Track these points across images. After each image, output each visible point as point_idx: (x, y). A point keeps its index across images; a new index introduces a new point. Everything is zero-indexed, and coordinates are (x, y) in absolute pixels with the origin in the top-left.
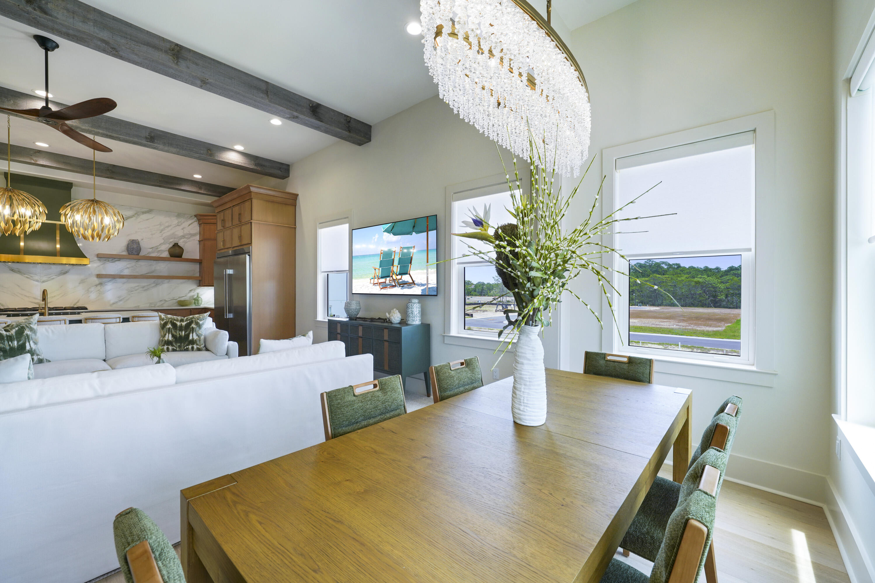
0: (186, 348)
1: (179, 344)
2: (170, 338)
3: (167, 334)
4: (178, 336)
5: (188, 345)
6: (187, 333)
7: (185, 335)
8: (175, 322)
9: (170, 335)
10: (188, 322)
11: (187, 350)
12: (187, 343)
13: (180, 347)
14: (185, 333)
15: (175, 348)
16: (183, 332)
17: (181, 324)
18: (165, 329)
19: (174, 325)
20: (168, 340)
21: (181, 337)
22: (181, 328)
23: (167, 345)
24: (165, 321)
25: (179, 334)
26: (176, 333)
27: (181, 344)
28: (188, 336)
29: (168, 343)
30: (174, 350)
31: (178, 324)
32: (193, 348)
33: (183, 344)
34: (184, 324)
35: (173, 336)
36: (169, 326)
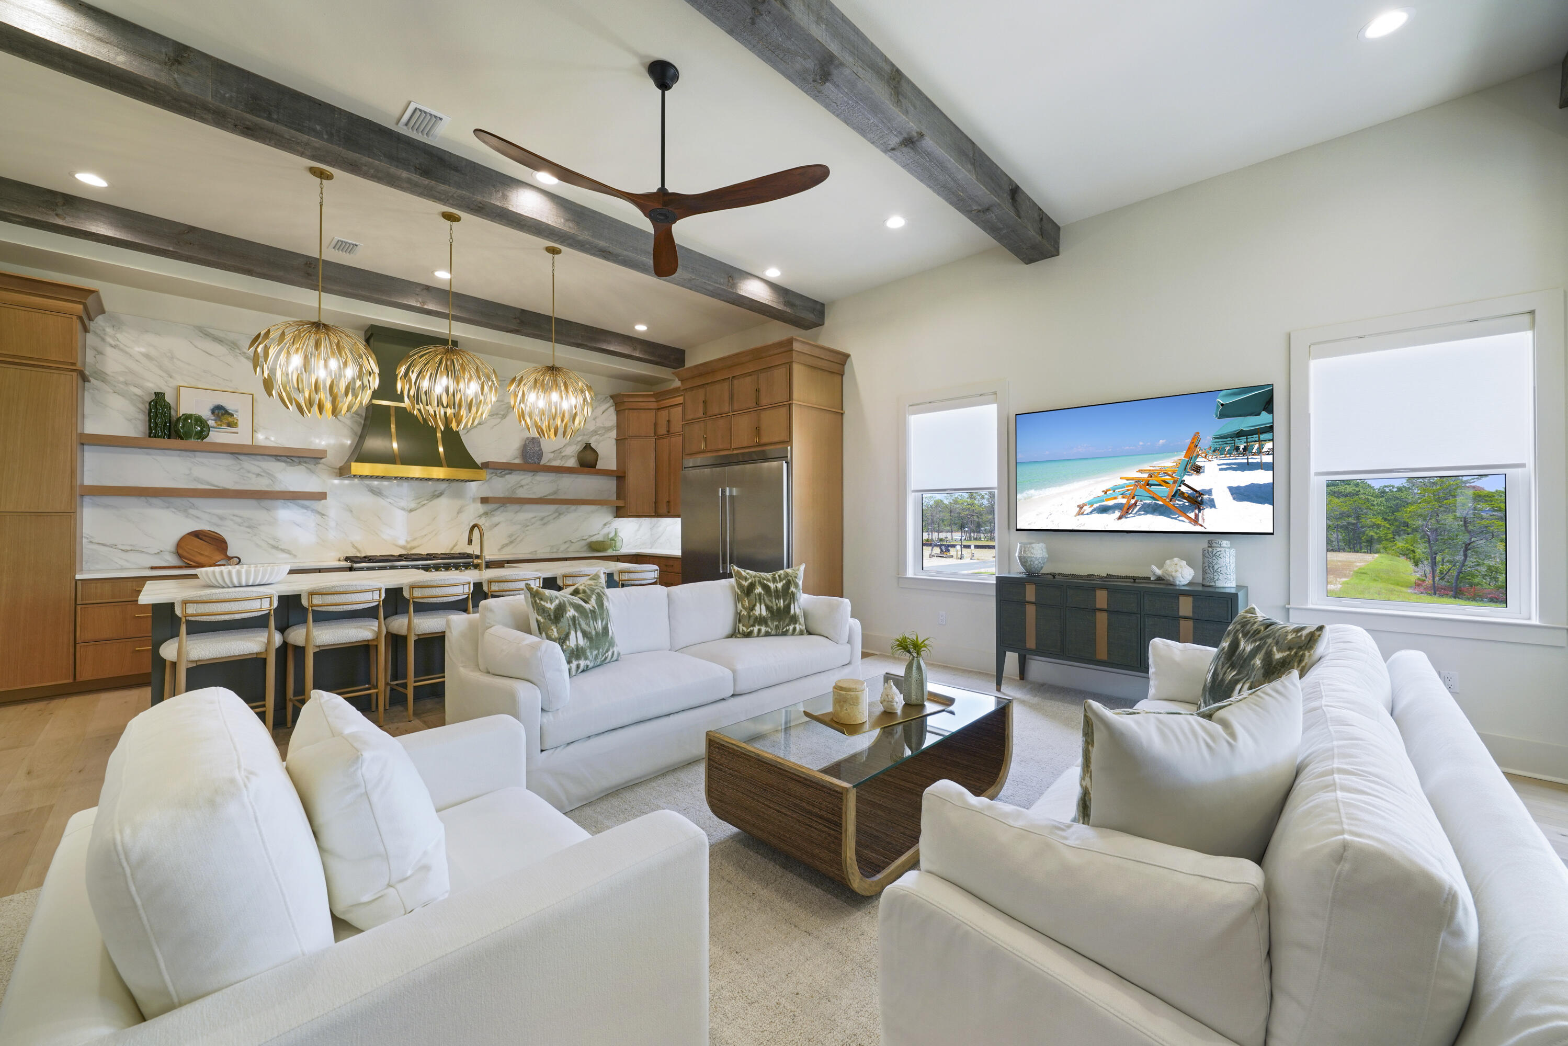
0: (785, 630)
1: (777, 623)
2: (764, 613)
3: (758, 605)
4: (775, 608)
5: (789, 625)
6: (786, 603)
7: (784, 606)
8: (765, 582)
9: (763, 607)
10: (784, 582)
11: (785, 634)
12: (787, 621)
13: (777, 627)
14: (784, 602)
15: (770, 630)
16: (782, 601)
17: (776, 587)
18: (752, 596)
19: (766, 588)
20: (760, 615)
21: (779, 609)
22: (777, 594)
23: (759, 625)
24: (750, 581)
25: (777, 605)
26: (772, 602)
27: (779, 622)
28: (788, 608)
29: (761, 621)
30: (767, 634)
31: (772, 586)
32: (795, 629)
33: (781, 623)
34: (780, 585)
35: (768, 608)
36: (759, 590)
